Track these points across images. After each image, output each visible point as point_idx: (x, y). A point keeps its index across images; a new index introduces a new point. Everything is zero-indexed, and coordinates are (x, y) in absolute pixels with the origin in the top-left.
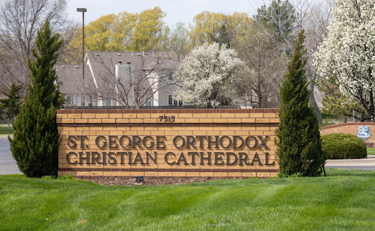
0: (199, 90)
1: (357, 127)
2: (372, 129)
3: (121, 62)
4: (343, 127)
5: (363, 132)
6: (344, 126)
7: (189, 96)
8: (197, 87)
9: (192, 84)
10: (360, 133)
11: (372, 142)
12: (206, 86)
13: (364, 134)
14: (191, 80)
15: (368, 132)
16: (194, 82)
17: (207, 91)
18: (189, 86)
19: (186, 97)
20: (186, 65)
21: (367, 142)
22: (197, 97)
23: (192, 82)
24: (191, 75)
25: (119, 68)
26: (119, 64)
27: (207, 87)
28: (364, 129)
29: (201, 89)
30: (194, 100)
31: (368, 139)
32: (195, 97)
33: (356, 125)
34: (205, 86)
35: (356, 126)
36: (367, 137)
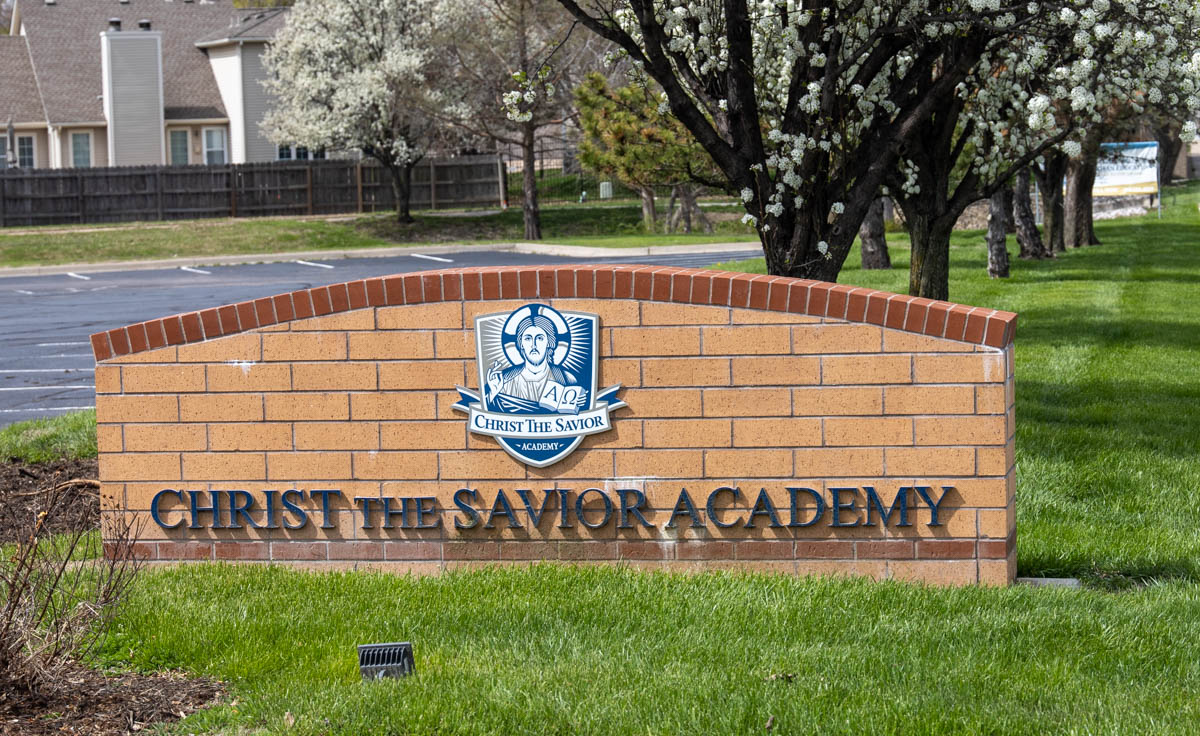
0: (347, 106)
1: (466, 326)
2: (626, 341)
3: (117, 24)
4: (316, 322)
5: (534, 380)
6: (323, 312)
7: (316, 128)
8: (340, 94)
9: (323, 86)
10: (497, 386)
11: (634, 484)
12: (370, 93)
13: (547, 402)
14: (319, 74)
15: (583, 380)
16: (329, 80)
17: (375, 107)
18: (314, 92)
19: (305, 131)
20: (302, 23)
21: (577, 488)
22: (341, 130)
23: (324, 79)
24: (318, 54)
25: (113, 43)
26: (112, 29)
27: (375, 94)
28: (535, 341)
29: (353, 101)
30: (334, 139)
31: (591, 457)
32: (335, 129)
33: (451, 296)
34: (367, 90)
35: (454, 307)
36: (579, 432)
